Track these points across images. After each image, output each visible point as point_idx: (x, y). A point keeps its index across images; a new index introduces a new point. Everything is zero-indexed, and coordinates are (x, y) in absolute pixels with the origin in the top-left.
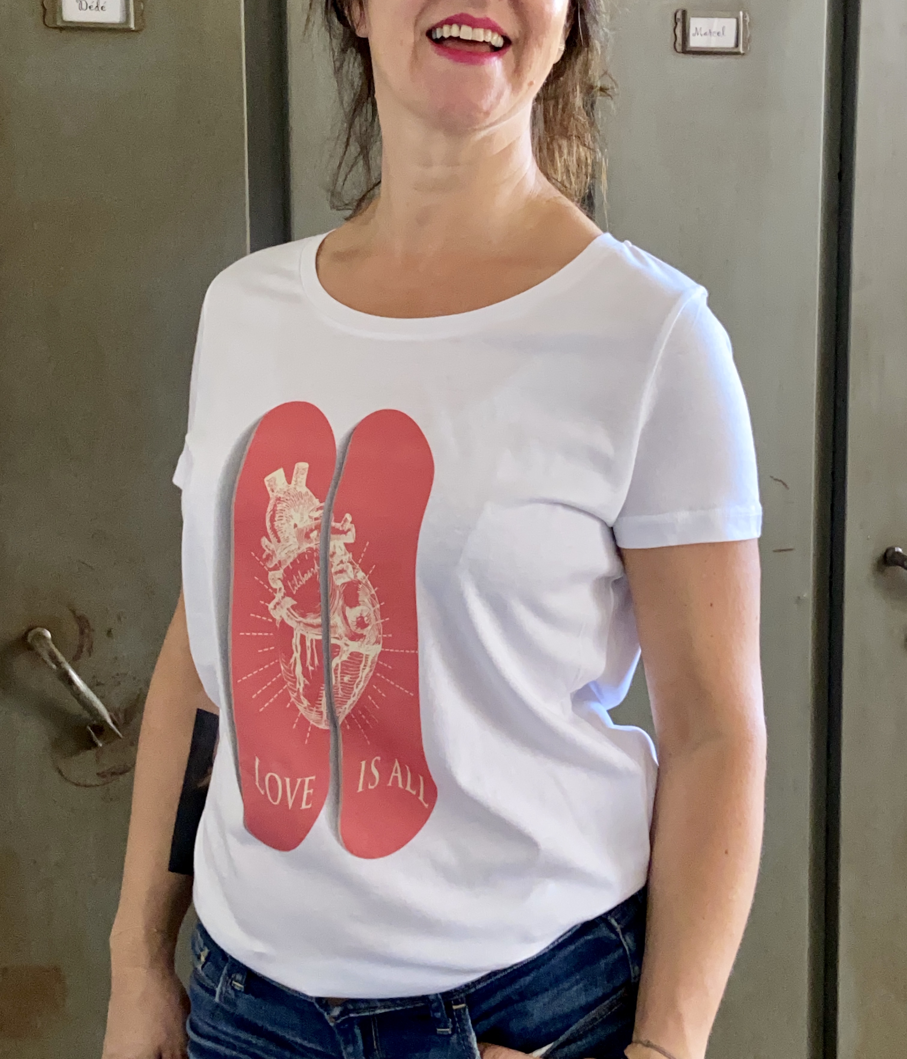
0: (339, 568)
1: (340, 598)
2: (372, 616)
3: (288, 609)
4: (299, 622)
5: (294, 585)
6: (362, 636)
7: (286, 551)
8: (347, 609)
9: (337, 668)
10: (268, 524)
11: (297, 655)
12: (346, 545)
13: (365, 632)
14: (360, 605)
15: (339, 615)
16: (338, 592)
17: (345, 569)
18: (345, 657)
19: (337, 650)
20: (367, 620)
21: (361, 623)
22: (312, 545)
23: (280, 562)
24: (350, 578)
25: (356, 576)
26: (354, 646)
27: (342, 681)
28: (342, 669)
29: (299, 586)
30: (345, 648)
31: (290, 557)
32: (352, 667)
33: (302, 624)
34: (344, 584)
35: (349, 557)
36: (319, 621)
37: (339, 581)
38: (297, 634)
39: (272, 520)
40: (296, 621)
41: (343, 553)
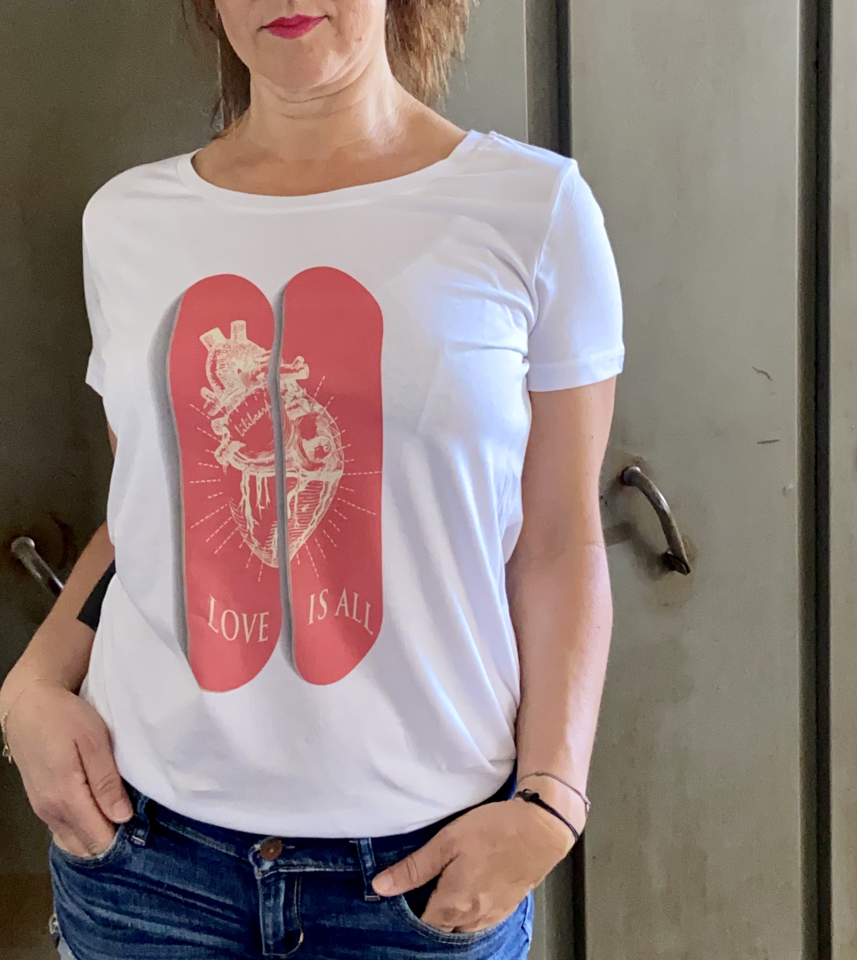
0: (294, 403)
1: (295, 431)
2: (333, 444)
3: (236, 454)
4: (249, 464)
5: (241, 429)
6: (322, 465)
7: (231, 396)
8: (304, 440)
9: (293, 500)
10: (209, 374)
11: (246, 497)
12: (298, 381)
13: (324, 461)
14: (318, 435)
15: (295, 449)
16: (293, 427)
17: (299, 404)
18: (302, 488)
19: (293, 483)
20: (326, 449)
21: (320, 452)
22: (261, 386)
23: (224, 408)
24: (305, 411)
25: (312, 409)
26: (312, 476)
27: (299, 512)
28: (299, 500)
29: (248, 428)
30: (302, 479)
31: (236, 401)
32: (310, 496)
33: (251, 465)
34: (300, 418)
35: (303, 393)
36: (272, 457)
37: (294, 416)
38: (245, 476)
39: (213, 369)
40: (246, 464)
41: (296, 389)
